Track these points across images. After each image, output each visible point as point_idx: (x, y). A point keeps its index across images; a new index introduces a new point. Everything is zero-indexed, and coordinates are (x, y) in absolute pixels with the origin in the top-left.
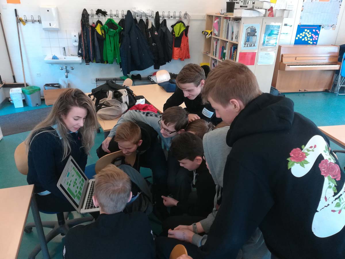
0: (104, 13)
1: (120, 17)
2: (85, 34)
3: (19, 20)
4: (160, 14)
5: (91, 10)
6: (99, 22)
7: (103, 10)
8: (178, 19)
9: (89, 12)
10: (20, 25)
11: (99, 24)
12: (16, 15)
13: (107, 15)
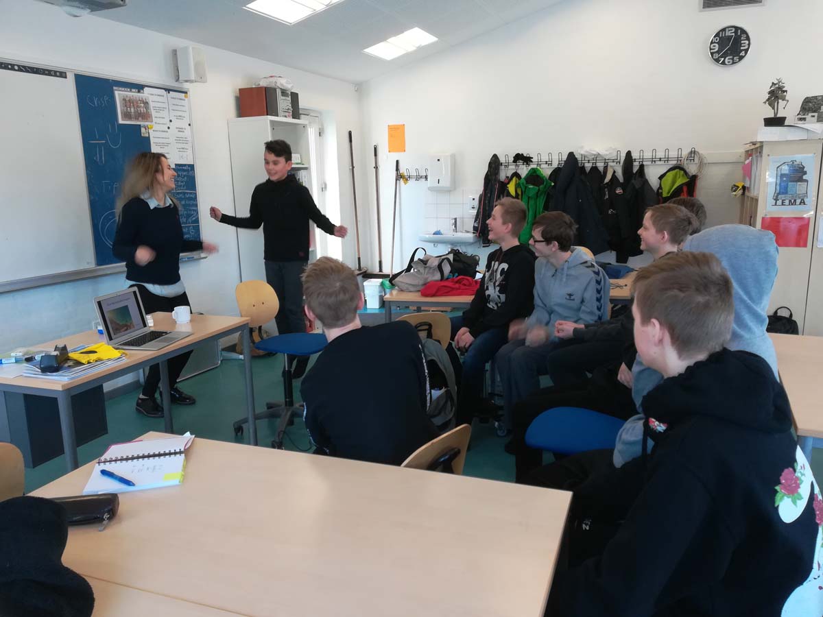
0: (527, 160)
1: (555, 165)
2: (489, 195)
3: (399, 176)
4: (635, 155)
5: (506, 155)
6: (516, 175)
7: (525, 155)
8: (675, 162)
9: (502, 160)
10: (400, 183)
11: (514, 179)
12: (397, 169)
13: (532, 162)
